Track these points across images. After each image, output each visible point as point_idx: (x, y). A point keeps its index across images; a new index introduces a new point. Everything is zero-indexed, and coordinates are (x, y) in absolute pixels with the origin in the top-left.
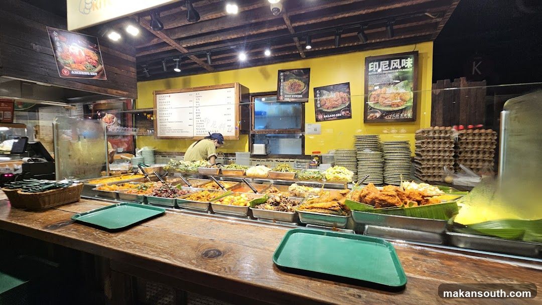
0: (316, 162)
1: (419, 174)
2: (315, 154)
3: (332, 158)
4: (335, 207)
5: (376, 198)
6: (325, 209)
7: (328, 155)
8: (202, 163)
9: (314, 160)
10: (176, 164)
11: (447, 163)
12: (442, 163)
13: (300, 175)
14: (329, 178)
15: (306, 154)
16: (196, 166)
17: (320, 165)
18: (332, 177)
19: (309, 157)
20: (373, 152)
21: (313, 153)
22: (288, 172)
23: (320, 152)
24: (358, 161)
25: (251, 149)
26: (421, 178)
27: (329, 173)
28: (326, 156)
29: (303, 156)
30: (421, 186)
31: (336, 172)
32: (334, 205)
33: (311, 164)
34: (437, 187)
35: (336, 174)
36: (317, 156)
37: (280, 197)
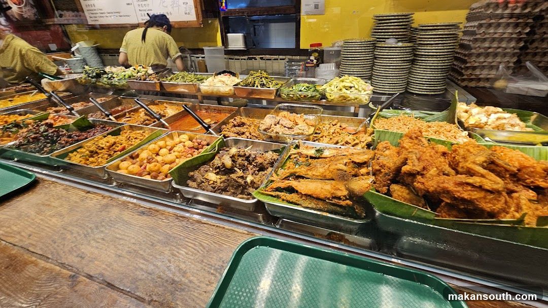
0: (315, 61)
1: (456, 75)
2: (314, 48)
3: (338, 53)
4: (339, 198)
5: (447, 192)
6: (318, 199)
7: (331, 49)
8: (136, 71)
9: (312, 58)
10: (94, 74)
11: (506, 59)
12: (498, 59)
13: (285, 91)
14: (332, 98)
15: (301, 48)
16: (127, 77)
17: (320, 65)
18: (337, 96)
19: (306, 53)
20: (400, 44)
21: (311, 46)
22: (265, 88)
23: (320, 45)
24: (375, 58)
25: (225, 41)
26: (459, 82)
27: (332, 87)
28: (330, 51)
29: (297, 51)
30: (487, 111)
31: (345, 87)
32: (339, 193)
33: (307, 65)
34: (515, 115)
35: (344, 90)
36: (316, 51)
37: (233, 157)
